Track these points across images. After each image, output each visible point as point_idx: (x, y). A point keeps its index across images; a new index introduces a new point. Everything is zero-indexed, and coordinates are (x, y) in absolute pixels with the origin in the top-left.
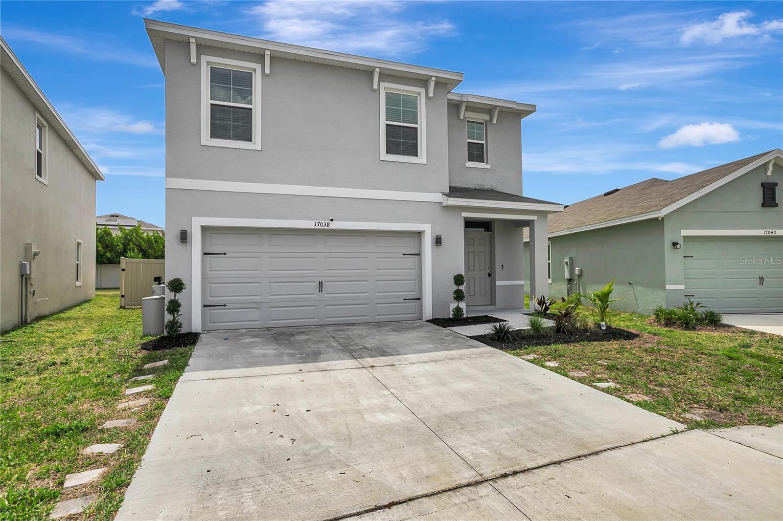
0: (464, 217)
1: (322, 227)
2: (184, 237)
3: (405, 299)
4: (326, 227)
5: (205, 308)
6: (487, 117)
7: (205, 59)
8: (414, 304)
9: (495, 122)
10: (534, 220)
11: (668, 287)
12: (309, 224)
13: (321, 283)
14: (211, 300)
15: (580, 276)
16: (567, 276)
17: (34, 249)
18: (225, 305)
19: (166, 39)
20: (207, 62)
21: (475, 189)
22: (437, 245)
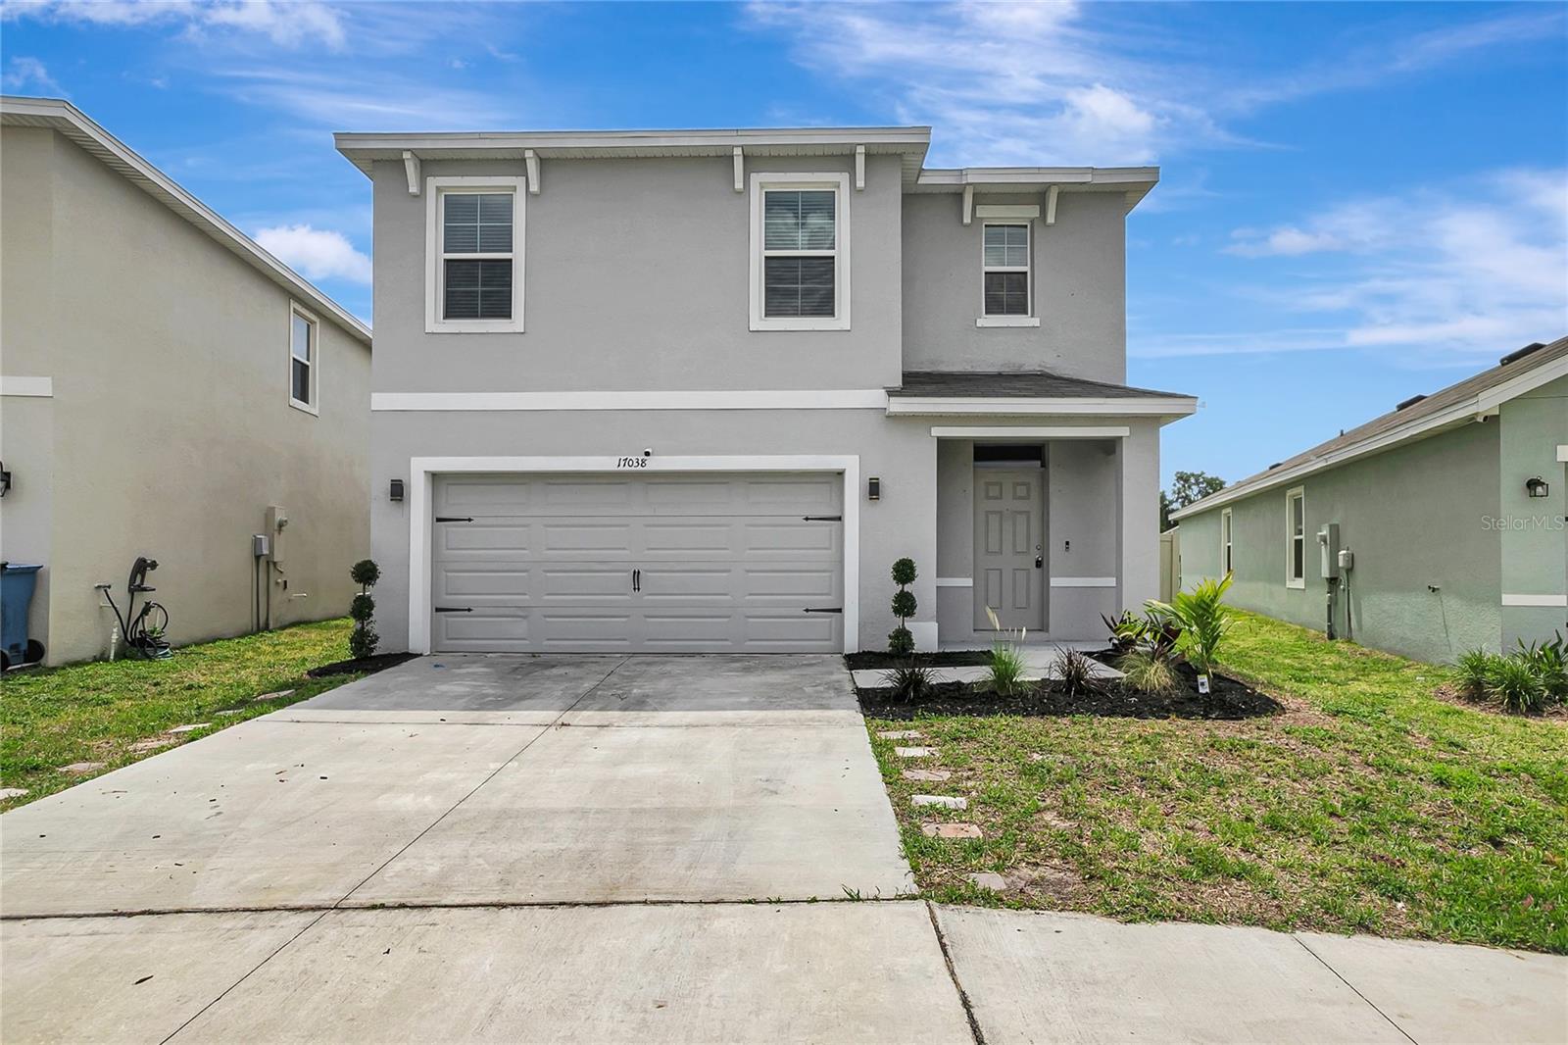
0: (938, 437)
1: (633, 468)
2: (398, 491)
3: (807, 610)
4: (640, 468)
5: (439, 613)
6: (1033, 212)
7: (432, 183)
8: (828, 620)
9: (1051, 219)
10: (1122, 438)
11: (1508, 599)
12: (608, 463)
13: (636, 574)
14: (447, 601)
15: (1349, 570)
16: (1325, 573)
17: (279, 517)
18: (469, 610)
19: (374, 161)
20: (437, 187)
21: (1000, 375)
22: (871, 499)
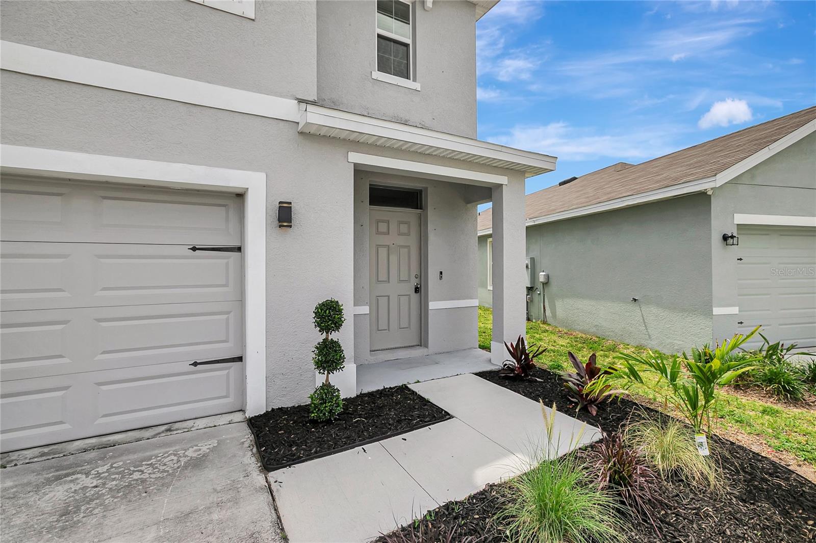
0: (355, 165)
3: (194, 363)
8: (225, 372)
10: (502, 184)
11: (717, 311)
15: (546, 284)
16: (526, 283)
22: (280, 226)
